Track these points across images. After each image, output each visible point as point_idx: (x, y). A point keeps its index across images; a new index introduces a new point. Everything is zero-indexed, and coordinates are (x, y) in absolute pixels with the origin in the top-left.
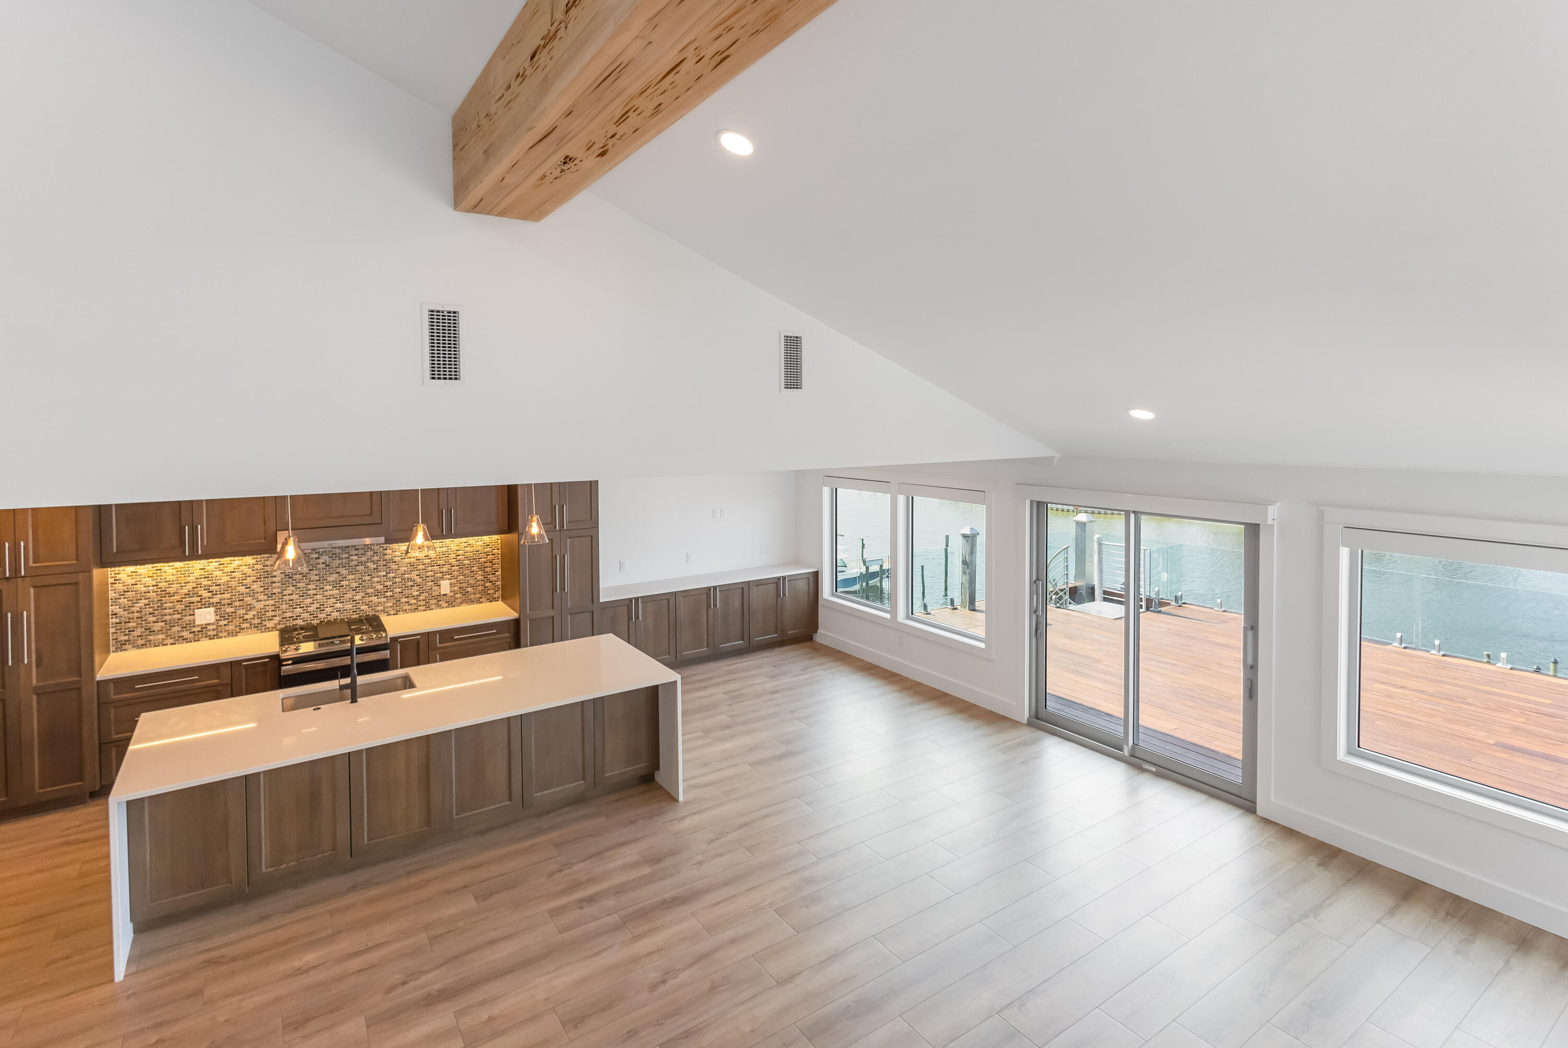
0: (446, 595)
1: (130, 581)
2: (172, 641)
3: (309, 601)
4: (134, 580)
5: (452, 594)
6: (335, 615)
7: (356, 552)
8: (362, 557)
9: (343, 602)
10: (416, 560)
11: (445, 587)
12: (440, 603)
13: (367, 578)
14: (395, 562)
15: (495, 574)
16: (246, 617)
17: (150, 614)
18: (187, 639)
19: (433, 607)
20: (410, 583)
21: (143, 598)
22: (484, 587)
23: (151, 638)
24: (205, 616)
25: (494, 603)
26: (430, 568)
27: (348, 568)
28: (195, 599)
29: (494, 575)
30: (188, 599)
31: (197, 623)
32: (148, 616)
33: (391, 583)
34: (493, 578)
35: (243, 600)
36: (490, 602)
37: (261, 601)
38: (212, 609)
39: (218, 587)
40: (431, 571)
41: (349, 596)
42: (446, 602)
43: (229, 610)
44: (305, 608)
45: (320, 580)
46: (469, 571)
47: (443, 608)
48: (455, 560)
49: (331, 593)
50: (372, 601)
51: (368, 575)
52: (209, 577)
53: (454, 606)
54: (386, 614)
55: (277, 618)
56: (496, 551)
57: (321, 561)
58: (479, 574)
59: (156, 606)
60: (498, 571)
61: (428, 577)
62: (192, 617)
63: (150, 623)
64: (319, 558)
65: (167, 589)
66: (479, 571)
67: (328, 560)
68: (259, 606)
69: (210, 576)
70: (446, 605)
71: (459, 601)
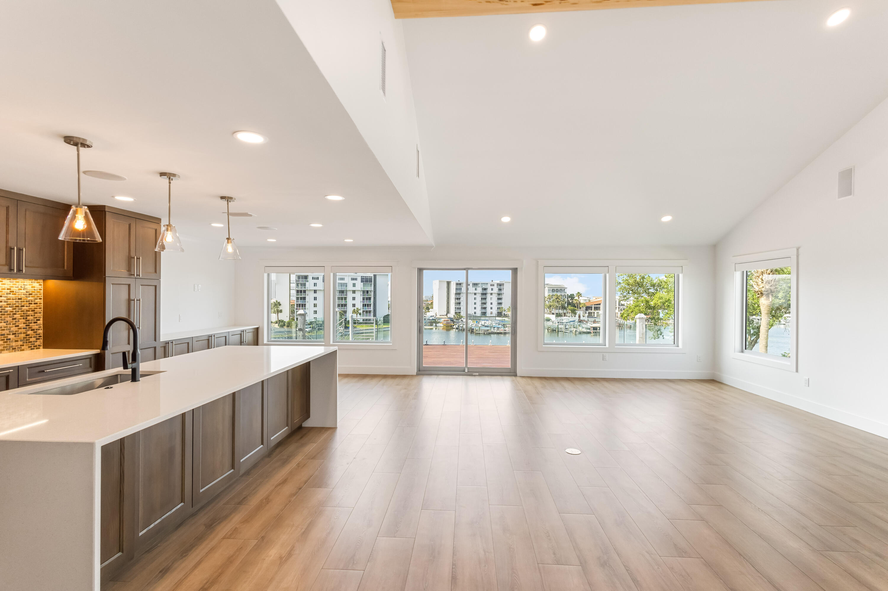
15: (36, 322)
22: (26, 335)
25: (35, 350)
29: (36, 324)
34: (35, 327)
36: (31, 349)
46: (11, 318)
56: (38, 300)
58: (21, 322)
60: (39, 320)
66: (21, 319)
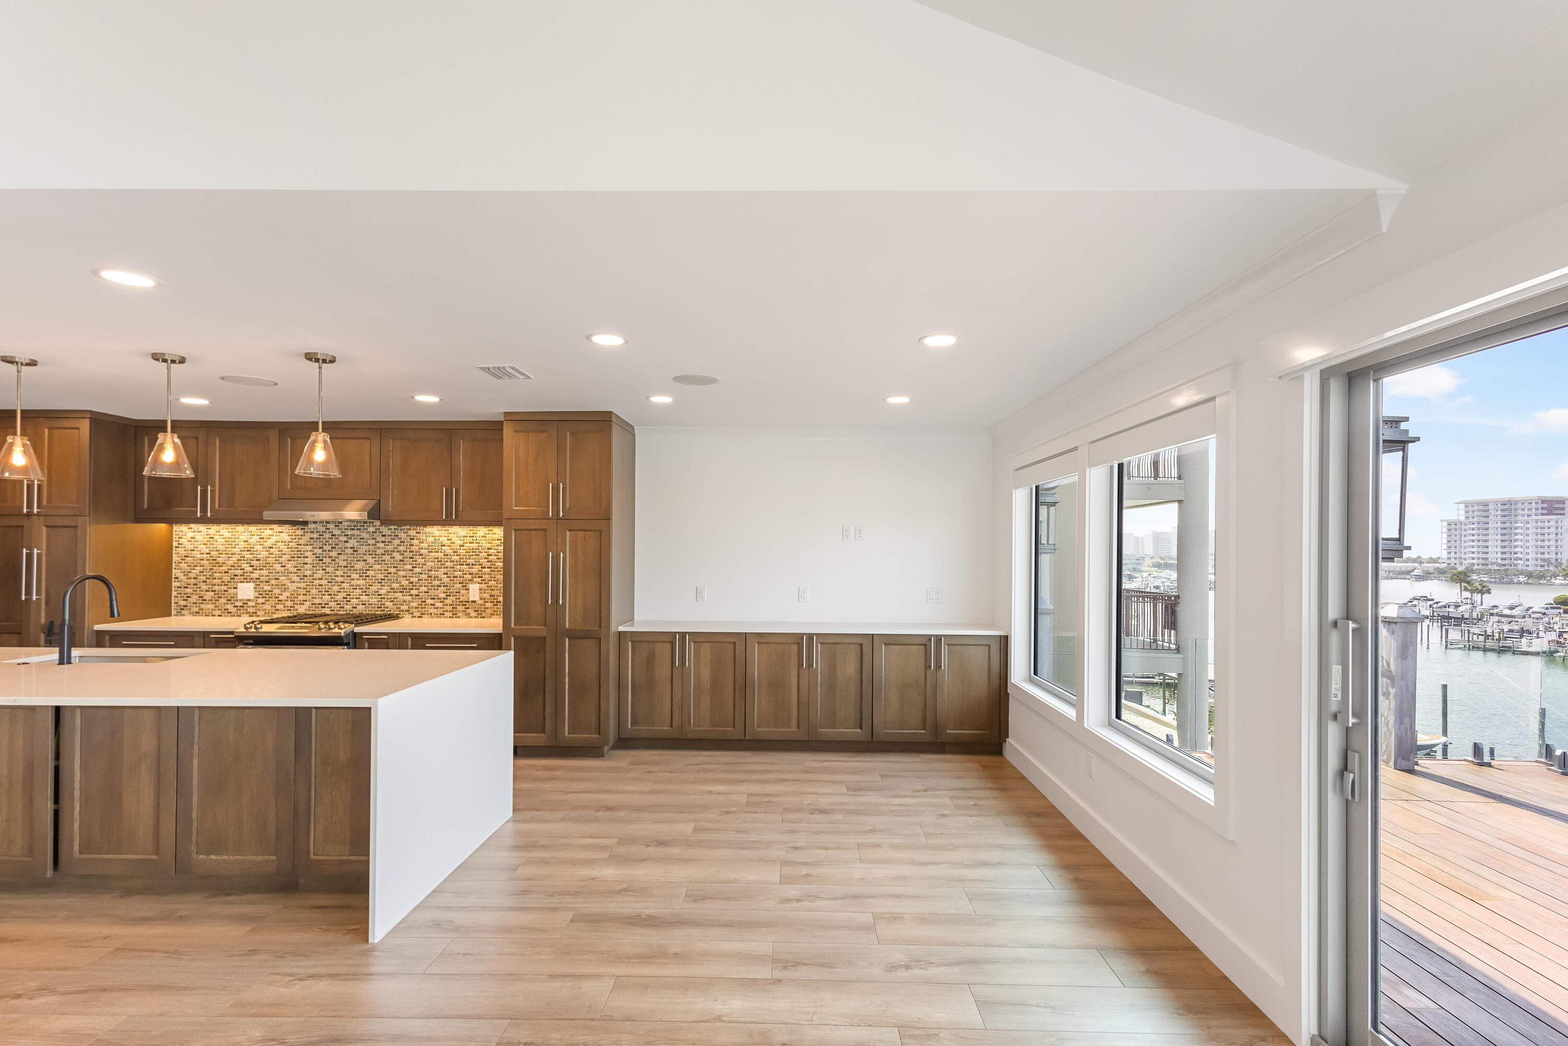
0: (475, 602)
1: (190, 547)
2: (219, 613)
3: (336, 588)
4: (192, 546)
5: (482, 602)
6: (361, 608)
7: (383, 539)
8: (388, 545)
9: (369, 595)
10: (444, 555)
11: (474, 592)
12: (468, 611)
13: (392, 570)
14: (422, 555)
16: (281, 598)
17: (203, 582)
18: (230, 613)
19: (460, 614)
20: (436, 583)
21: (199, 565)
23: (203, 606)
24: (246, 591)
26: (458, 567)
27: (374, 556)
28: (239, 572)
30: (233, 571)
31: (239, 598)
32: (202, 583)
33: (416, 579)
35: (278, 579)
37: (294, 582)
38: (252, 585)
39: (258, 562)
40: (459, 571)
41: (374, 588)
42: (475, 611)
43: (267, 588)
44: (333, 596)
45: (347, 567)
47: (471, 617)
48: (487, 560)
49: (358, 582)
50: (396, 598)
51: (394, 567)
52: (250, 551)
53: (484, 617)
54: (411, 615)
55: (307, 603)
57: (348, 545)
59: (208, 574)
61: (457, 577)
62: (235, 590)
63: (202, 591)
64: (347, 542)
65: (217, 559)
67: (356, 544)
68: (293, 587)
69: (252, 549)
70: (475, 614)
71: (489, 611)
